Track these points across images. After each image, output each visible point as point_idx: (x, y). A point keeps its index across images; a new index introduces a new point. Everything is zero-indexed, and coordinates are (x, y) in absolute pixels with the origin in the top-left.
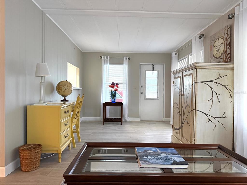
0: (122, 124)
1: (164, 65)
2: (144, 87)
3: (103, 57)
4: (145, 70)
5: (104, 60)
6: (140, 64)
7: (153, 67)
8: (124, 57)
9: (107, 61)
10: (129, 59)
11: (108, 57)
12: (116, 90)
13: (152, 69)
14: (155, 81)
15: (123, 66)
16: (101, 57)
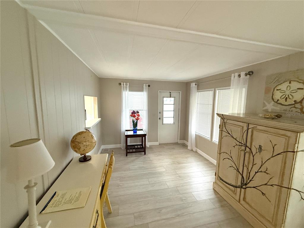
0: (145, 154)
1: (179, 92)
2: (162, 113)
3: (122, 83)
4: (163, 97)
5: (124, 87)
6: (159, 91)
7: (171, 94)
8: (144, 85)
9: (126, 87)
10: (149, 86)
11: (128, 84)
12: (137, 119)
13: (169, 96)
14: (172, 108)
15: (143, 93)
16: (120, 84)
